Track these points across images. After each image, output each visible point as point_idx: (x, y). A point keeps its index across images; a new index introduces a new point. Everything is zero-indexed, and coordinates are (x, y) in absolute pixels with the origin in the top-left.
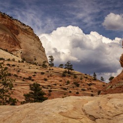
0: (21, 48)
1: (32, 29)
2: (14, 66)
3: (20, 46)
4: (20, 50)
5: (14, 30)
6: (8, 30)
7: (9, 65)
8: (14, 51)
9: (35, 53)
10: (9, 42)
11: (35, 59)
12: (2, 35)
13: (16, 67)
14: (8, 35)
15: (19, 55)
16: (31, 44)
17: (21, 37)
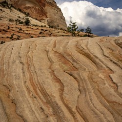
0: (47, 18)
1: (55, 3)
2: (46, 30)
3: (46, 16)
4: (47, 19)
5: (42, 3)
6: (37, 3)
7: (42, 30)
8: (42, 19)
9: (57, 21)
10: (38, 13)
11: (58, 26)
12: (33, 8)
13: (48, 32)
14: (37, 7)
15: (46, 22)
16: (54, 14)
17: (47, 8)
